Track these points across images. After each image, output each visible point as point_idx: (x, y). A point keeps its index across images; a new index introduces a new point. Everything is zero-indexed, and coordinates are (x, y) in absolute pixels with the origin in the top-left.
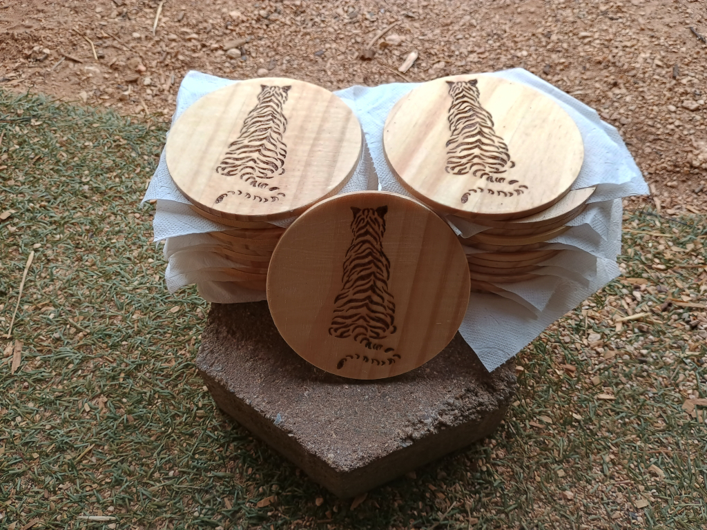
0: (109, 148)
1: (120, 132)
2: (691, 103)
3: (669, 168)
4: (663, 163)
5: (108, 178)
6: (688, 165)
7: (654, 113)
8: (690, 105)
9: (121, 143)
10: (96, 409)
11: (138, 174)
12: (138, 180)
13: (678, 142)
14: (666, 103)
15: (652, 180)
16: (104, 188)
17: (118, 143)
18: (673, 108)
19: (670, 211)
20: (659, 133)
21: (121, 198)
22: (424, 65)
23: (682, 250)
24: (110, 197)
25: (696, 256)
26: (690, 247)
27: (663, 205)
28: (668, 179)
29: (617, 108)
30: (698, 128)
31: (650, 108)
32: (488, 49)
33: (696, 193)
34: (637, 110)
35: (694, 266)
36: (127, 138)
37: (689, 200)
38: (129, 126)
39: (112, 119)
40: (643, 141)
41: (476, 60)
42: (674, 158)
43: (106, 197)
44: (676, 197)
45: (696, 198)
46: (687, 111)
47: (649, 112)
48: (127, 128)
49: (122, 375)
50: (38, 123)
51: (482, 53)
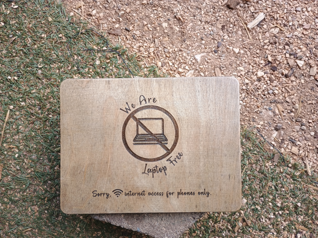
9: (63, 41)
10: (33, 211)
22: (265, 26)
32: (312, 27)
41: (300, 35)
49: (46, 199)
50: (16, 7)
51: (306, 29)
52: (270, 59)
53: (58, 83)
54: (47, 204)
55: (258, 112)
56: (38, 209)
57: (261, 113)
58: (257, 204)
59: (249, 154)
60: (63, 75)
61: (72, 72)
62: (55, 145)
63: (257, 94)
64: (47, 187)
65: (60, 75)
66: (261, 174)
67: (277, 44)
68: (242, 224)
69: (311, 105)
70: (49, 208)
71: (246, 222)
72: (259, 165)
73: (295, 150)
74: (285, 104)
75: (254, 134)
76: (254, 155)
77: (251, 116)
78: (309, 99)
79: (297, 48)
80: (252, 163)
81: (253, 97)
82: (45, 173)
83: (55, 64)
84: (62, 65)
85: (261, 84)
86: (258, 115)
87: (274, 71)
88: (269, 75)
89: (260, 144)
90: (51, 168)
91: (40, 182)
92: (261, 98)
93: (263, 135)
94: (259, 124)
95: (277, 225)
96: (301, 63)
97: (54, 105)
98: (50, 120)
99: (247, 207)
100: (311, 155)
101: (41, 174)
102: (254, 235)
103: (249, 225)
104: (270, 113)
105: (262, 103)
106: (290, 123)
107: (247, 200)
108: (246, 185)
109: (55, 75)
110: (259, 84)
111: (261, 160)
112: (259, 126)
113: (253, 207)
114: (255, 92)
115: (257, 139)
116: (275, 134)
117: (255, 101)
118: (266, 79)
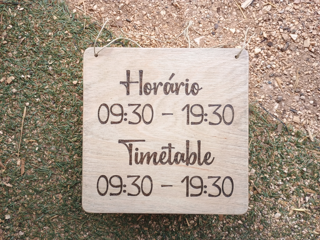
9: (69, 37)
10: (58, 199)
11: (78, 64)
22: (258, 5)
41: (291, 10)
49: (69, 187)
50: (22, 9)
51: (297, 4)
52: (265, 35)
53: (68, 77)
54: (70, 191)
55: (259, 87)
56: (62, 196)
57: (261, 87)
58: (265, 172)
59: (254, 127)
60: (73, 69)
61: (81, 66)
62: (71, 136)
63: (256, 70)
64: (68, 175)
65: (69, 69)
66: (266, 144)
67: (271, 21)
68: (253, 193)
69: (308, 75)
70: (72, 194)
71: (256, 190)
72: (264, 136)
73: (296, 119)
74: (284, 77)
75: (256, 107)
76: (259, 128)
77: (252, 91)
78: (305, 70)
79: (289, 23)
80: (257, 135)
81: (252, 73)
82: (65, 162)
83: (64, 60)
84: (70, 60)
85: (259, 60)
86: (258, 89)
87: (270, 46)
88: (266, 51)
89: (264, 116)
90: (70, 157)
91: (61, 171)
92: (260, 73)
93: (265, 108)
94: (260, 98)
95: (286, 190)
96: (294, 37)
97: (67, 98)
98: (65, 112)
99: (256, 177)
100: (312, 122)
101: (62, 164)
102: (265, 202)
103: (260, 192)
104: (270, 87)
105: (262, 78)
106: (289, 94)
107: (256, 170)
108: (254, 156)
109: (65, 70)
110: (257, 60)
111: (265, 132)
112: (261, 100)
113: (262, 176)
114: (254, 68)
115: (260, 112)
116: (277, 106)
117: (255, 76)
118: (264, 54)
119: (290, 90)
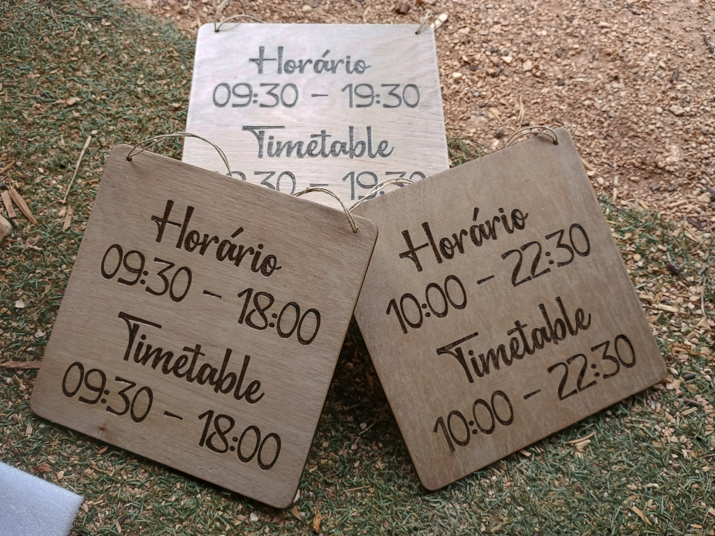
0: (163, 57)
1: (175, 44)
2: (678, 109)
3: (637, 164)
4: (634, 158)
5: (159, 84)
6: (654, 165)
7: (642, 111)
8: (676, 110)
9: (174, 55)
11: (184, 85)
12: (182, 90)
13: (653, 142)
14: (655, 104)
15: (619, 172)
16: (154, 93)
17: (171, 54)
18: (659, 110)
19: (623, 202)
20: (639, 130)
21: (166, 104)
22: (451, 27)
23: (621, 237)
24: (157, 101)
25: (630, 245)
26: (628, 236)
27: (619, 196)
28: (632, 174)
29: (610, 100)
30: (676, 132)
31: (640, 106)
32: (512, 23)
33: (653, 191)
34: (628, 106)
35: (626, 252)
36: (180, 51)
37: (644, 195)
38: (183, 40)
39: (170, 31)
40: (623, 135)
41: (498, 31)
42: (644, 156)
43: (154, 101)
44: (634, 191)
45: (651, 195)
46: (672, 115)
47: (638, 109)
48: (181, 42)
50: (107, 24)
51: (506, 26)
52: (466, 59)
57: (469, 120)
63: (458, 98)
67: (472, 43)
69: (536, 105)
74: (502, 108)
78: (531, 98)
79: (498, 45)
81: (453, 102)
85: (461, 87)
86: (465, 122)
87: (475, 71)
88: (470, 77)
92: (465, 102)
94: (469, 133)
96: (508, 59)
104: (483, 119)
105: (468, 107)
106: (513, 129)
110: (459, 87)
112: (471, 135)
114: (454, 97)
116: (496, 142)
118: (466, 80)
119: (515, 124)
